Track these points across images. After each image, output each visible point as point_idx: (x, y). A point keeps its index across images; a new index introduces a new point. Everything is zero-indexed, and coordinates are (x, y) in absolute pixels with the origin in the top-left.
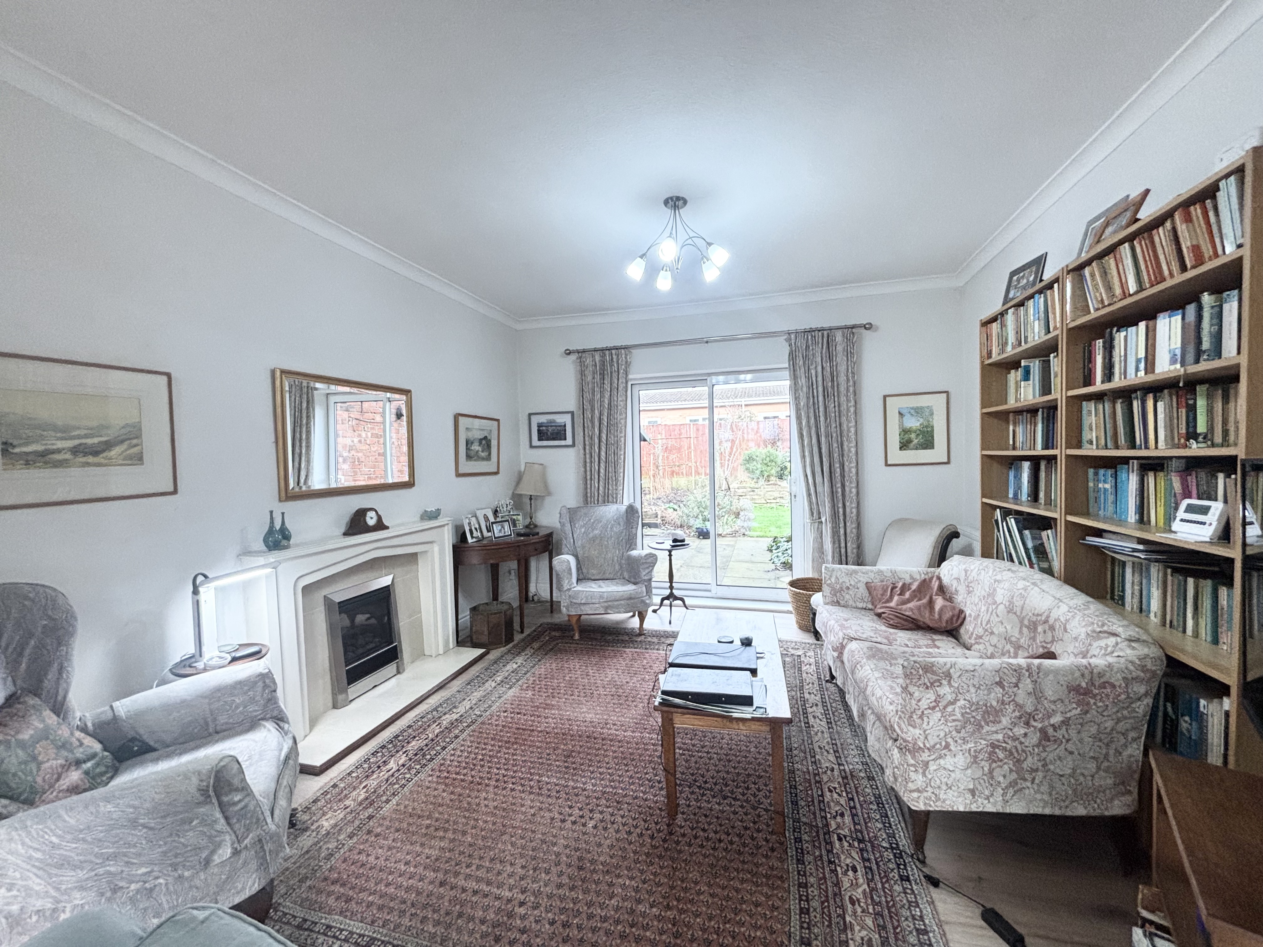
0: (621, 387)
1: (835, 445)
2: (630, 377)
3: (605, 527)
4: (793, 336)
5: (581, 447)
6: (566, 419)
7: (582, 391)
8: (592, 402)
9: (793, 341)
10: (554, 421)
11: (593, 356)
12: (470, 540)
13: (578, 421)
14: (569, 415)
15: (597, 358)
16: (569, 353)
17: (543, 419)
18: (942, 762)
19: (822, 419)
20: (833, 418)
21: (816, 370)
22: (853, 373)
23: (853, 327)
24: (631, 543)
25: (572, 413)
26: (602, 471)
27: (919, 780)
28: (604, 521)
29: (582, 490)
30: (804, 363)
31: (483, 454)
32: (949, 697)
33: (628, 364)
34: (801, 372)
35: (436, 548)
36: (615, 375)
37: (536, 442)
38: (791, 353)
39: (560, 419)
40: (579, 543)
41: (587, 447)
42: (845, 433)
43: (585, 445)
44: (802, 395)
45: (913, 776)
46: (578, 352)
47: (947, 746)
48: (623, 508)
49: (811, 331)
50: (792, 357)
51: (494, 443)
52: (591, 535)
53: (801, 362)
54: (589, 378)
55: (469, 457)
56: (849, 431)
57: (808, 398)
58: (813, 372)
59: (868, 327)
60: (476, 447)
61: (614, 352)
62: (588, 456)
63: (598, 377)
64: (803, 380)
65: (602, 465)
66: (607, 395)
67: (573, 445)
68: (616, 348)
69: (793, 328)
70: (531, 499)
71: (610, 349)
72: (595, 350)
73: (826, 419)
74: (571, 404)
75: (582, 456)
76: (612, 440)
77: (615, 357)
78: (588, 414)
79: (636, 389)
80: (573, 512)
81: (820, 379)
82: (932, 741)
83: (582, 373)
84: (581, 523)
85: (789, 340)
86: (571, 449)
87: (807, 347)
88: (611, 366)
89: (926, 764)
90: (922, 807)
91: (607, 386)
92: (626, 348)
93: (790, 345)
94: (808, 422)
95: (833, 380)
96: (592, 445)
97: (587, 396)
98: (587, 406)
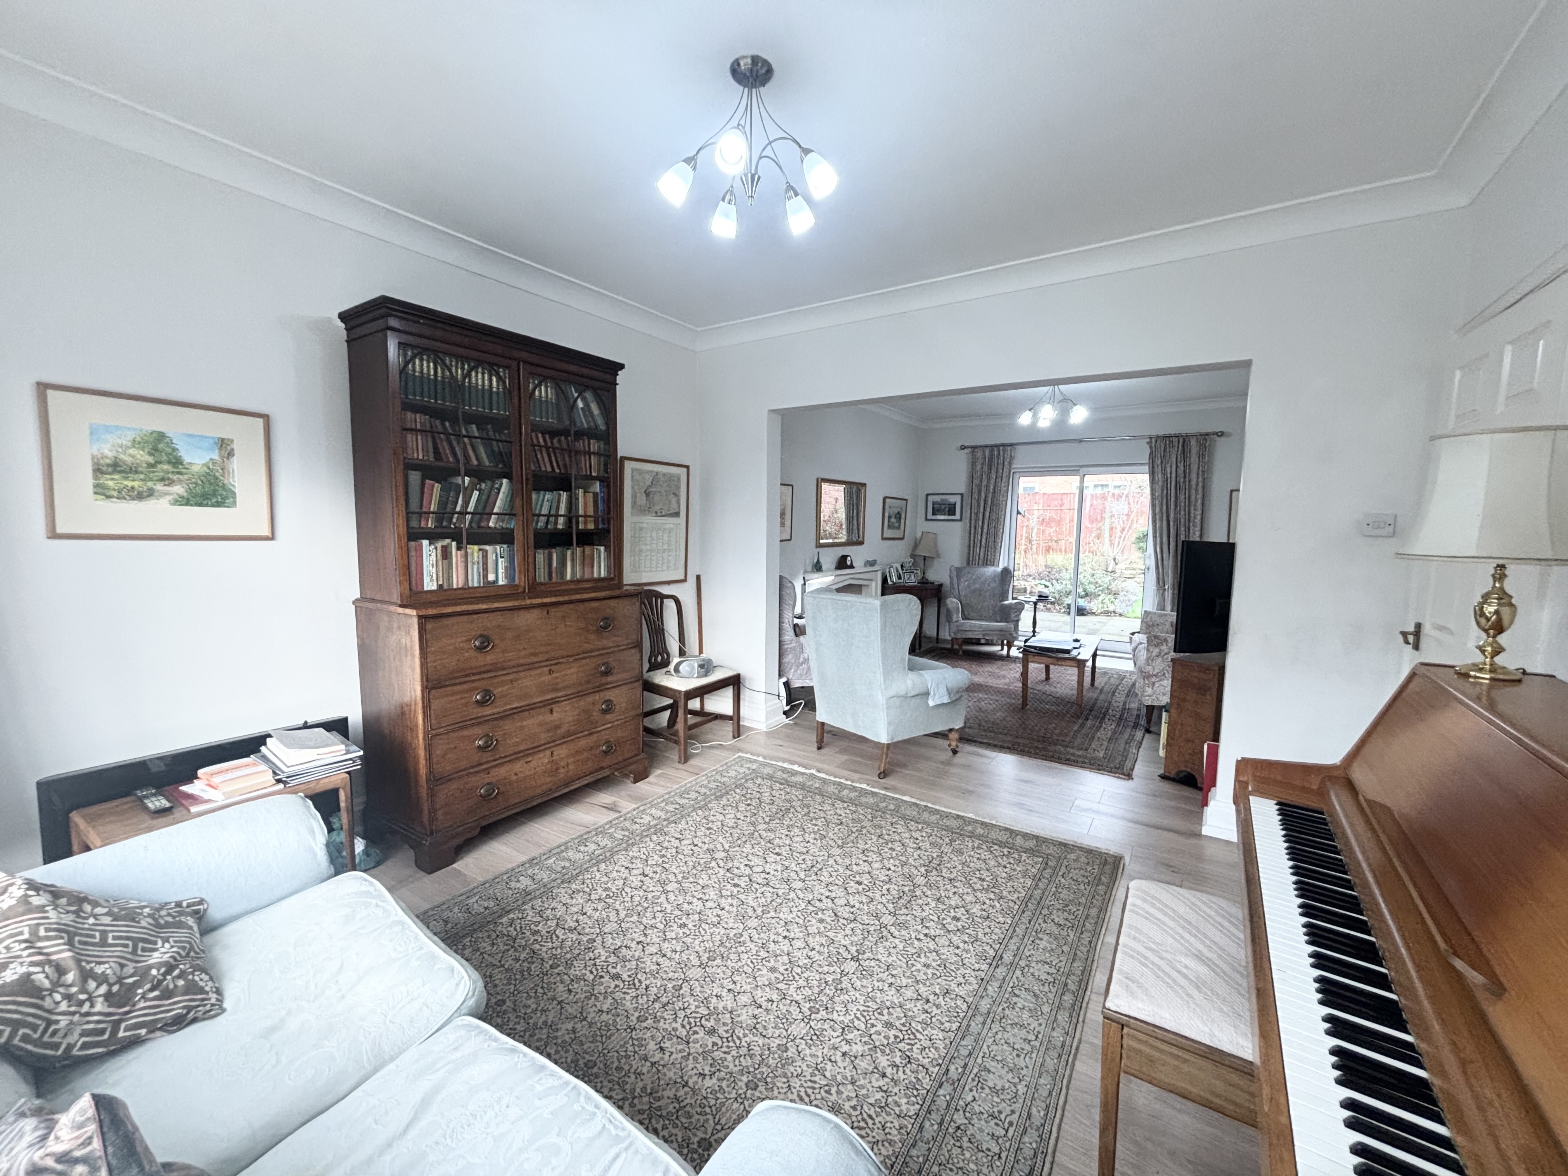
0: (1005, 474)
1: (1183, 529)
2: (1013, 466)
3: (983, 583)
4: (1153, 440)
5: (968, 521)
6: (957, 499)
7: (972, 478)
8: (979, 487)
9: (1153, 445)
10: (946, 500)
11: (984, 452)
12: (890, 583)
13: (967, 500)
14: (959, 497)
15: (987, 453)
16: (963, 448)
17: (937, 498)
18: (1161, 683)
19: (1173, 507)
20: (1182, 508)
21: (1171, 469)
22: (1203, 472)
23: (1207, 434)
24: (1004, 595)
25: (962, 495)
26: (984, 541)
27: (1149, 691)
28: (983, 579)
29: (965, 555)
30: (1162, 462)
31: (896, 525)
32: (1166, 651)
33: (1012, 458)
34: (1158, 469)
35: (874, 584)
36: (1000, 467)
37: (930, 516)
38: (1151, 453)
39: (952, 499)
40: (963, 593)
41: (973, 522)
42: (1192, 519)
43: (971, 520)
44: (1158, 488)
45: (1147, 689)
46: (972, 447)
47: (1164, 674)
48: (999, 569)
49: (1170, 436)
50: (1152, 457)
51: (903, 516)
52: (973, 588)
53: (1159, 462)
54: (979, 467)
55: (889, 527)
56: (1195, 518)
57: (1162, 490)
58: (1168, 470)
59: (1221, 434)
60: (893, 520)
61: (1001, 448)
62: (973, 528)
63: (986, 468)
64: (1160, 476)
65: (984, 537)
66: (992, 482)
67: (961, 520)
68: (1003, 445)
69: (1154, 433)
70: (925, 559)
71: (997, 446)
72: (986, 446)
73: (1176, 506)
74: (962, 489)
75: (968, 528)
76: (994, 516)
77: (1001, 452)
78: (976, 496)
79: (1017, 476)
80: (959, 570)
81: (1174, 475)
82: (1157, 671)
83: (973, 464)
84: (965, 578)
85: (1150, 443)
86: (959, 523)
87: (1165, 450)
88: (998, 459)
89: (1154, 684)
90: (1150, 703)
91: (993, 476)
92: (1011, 445)
93: (1151, 447)
94: (1161, 510)
95: (1185, 477)
96: (977, 520)
97: (976, 482)
98: (975, 490)
